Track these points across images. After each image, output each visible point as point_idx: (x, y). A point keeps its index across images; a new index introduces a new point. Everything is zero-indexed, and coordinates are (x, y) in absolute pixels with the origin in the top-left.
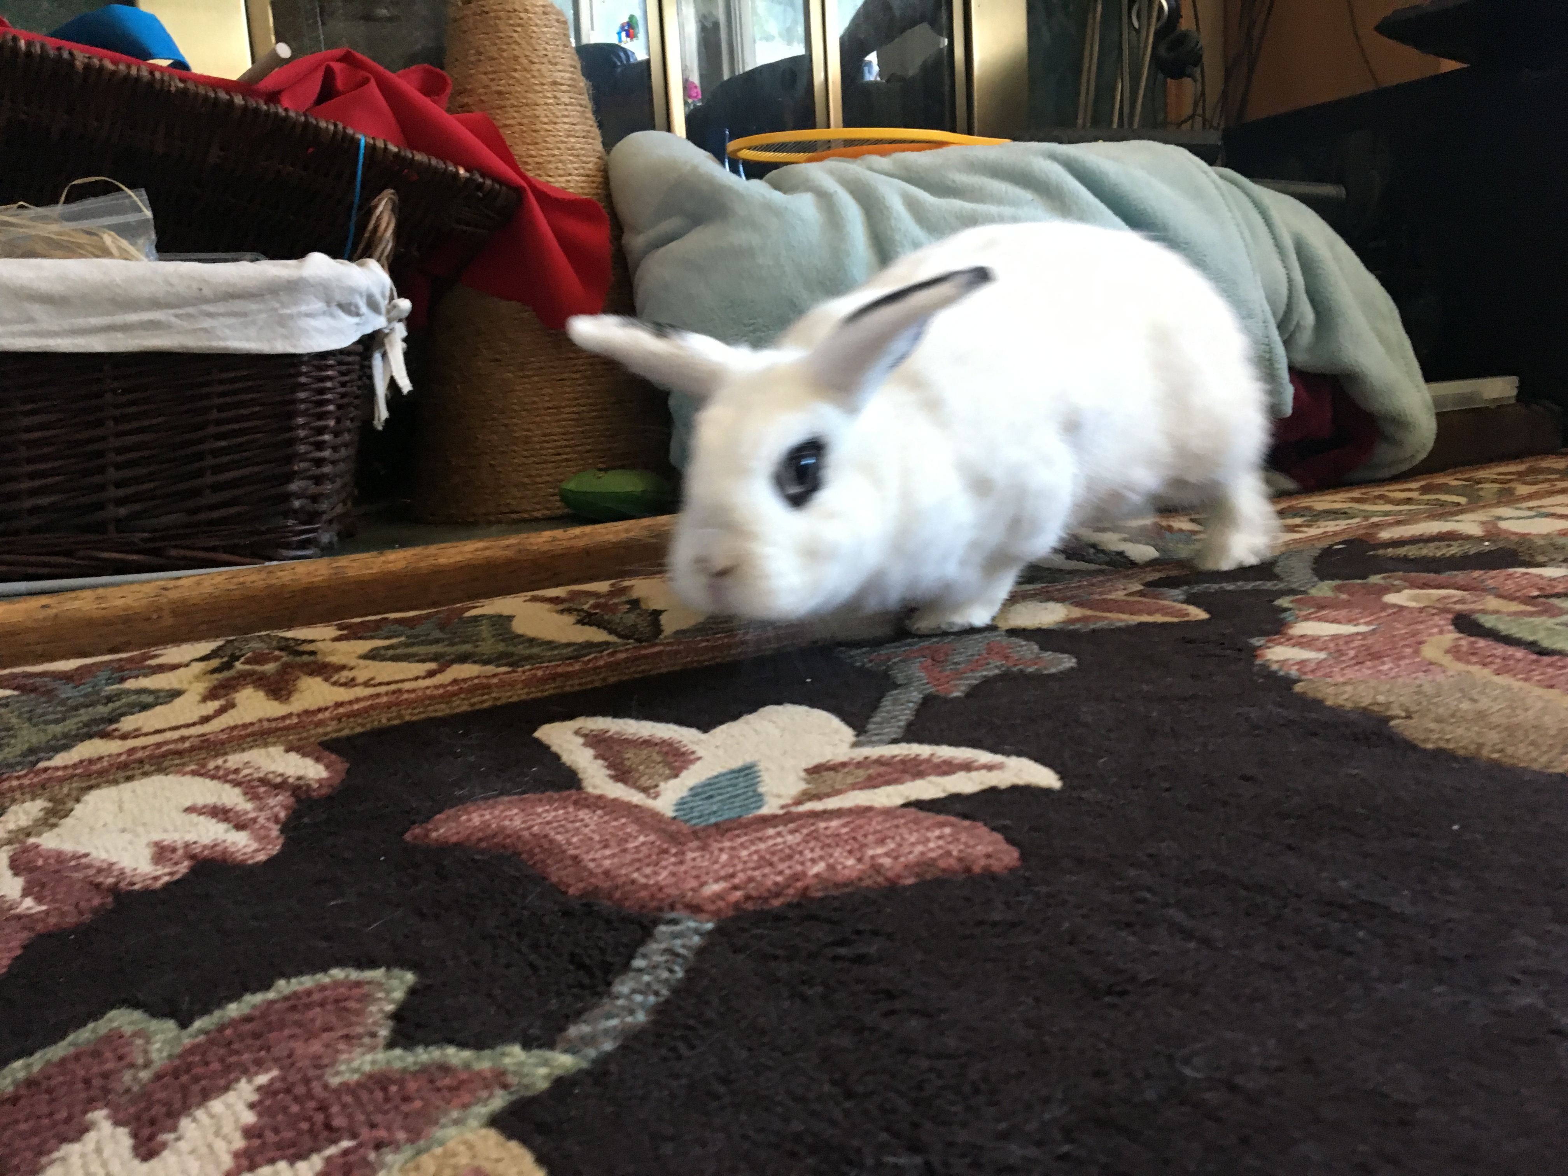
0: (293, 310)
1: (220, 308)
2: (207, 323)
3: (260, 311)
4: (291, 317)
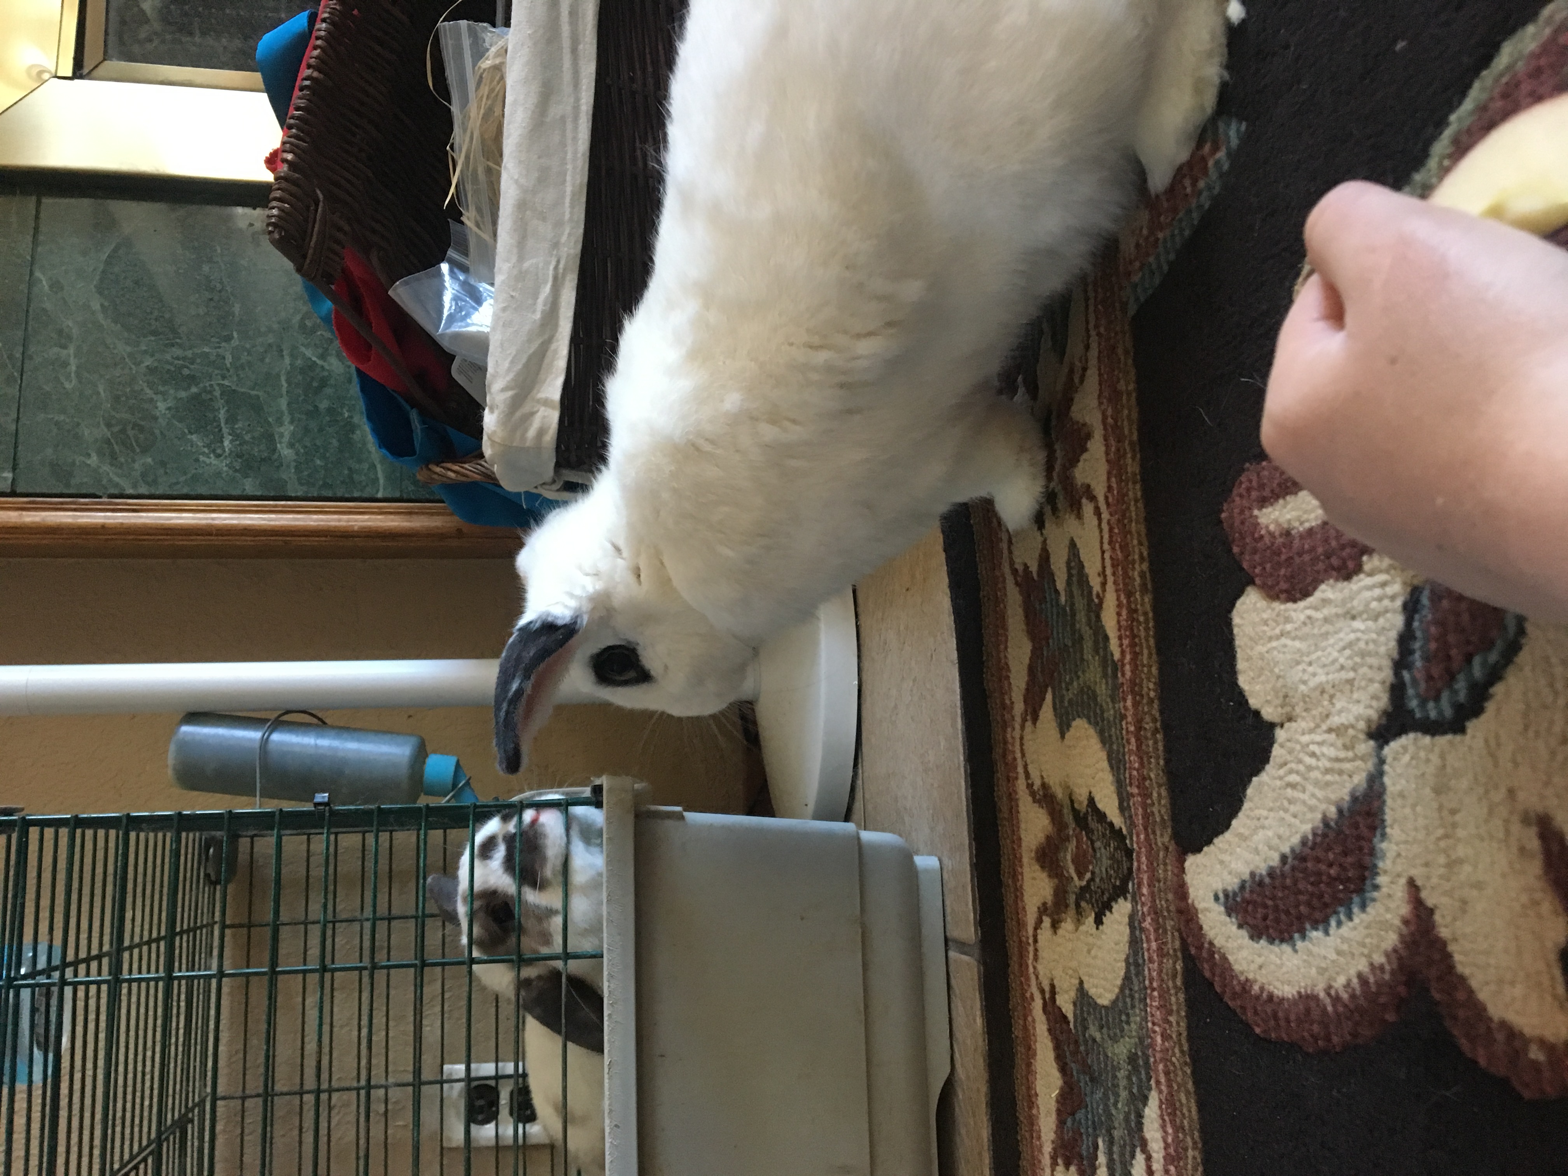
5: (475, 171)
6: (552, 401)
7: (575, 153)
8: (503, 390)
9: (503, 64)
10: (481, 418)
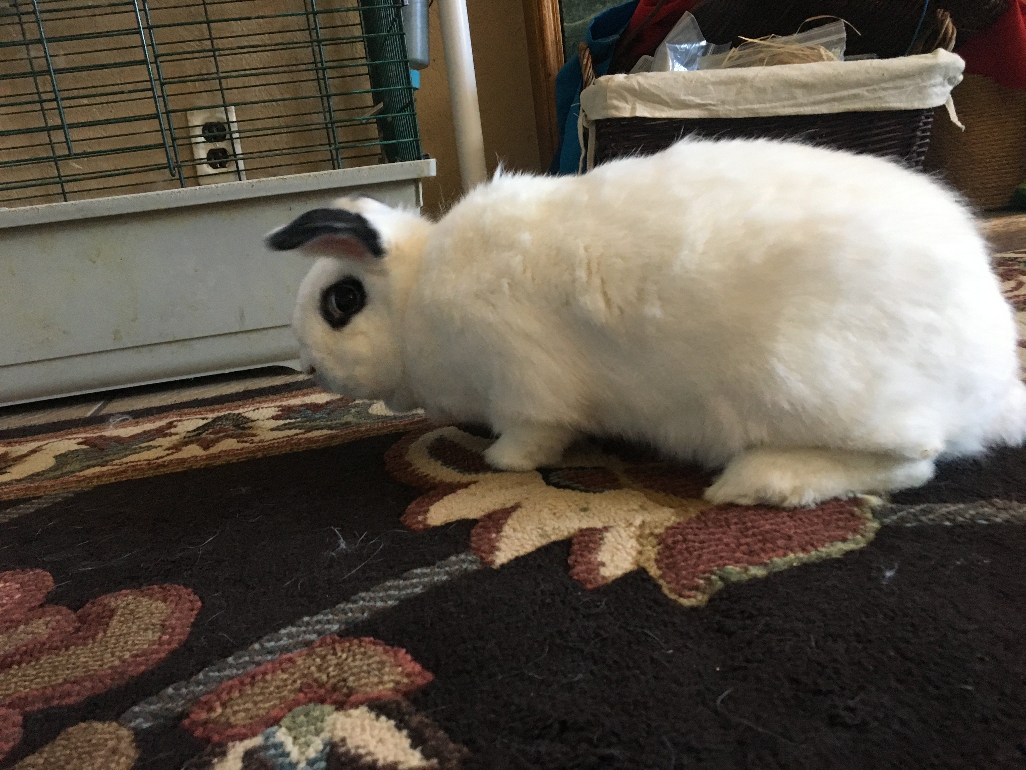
0: (929, 83)
1: (891, 85)
2: (882, 94)
3: (910, 85)
4: (925, 87)
5: (762, 52)
6: (635, 112)
7: (776, 107)
8: (638, 83)
9: (823, 60)
10: (621, 72)
